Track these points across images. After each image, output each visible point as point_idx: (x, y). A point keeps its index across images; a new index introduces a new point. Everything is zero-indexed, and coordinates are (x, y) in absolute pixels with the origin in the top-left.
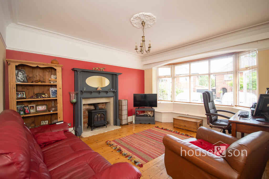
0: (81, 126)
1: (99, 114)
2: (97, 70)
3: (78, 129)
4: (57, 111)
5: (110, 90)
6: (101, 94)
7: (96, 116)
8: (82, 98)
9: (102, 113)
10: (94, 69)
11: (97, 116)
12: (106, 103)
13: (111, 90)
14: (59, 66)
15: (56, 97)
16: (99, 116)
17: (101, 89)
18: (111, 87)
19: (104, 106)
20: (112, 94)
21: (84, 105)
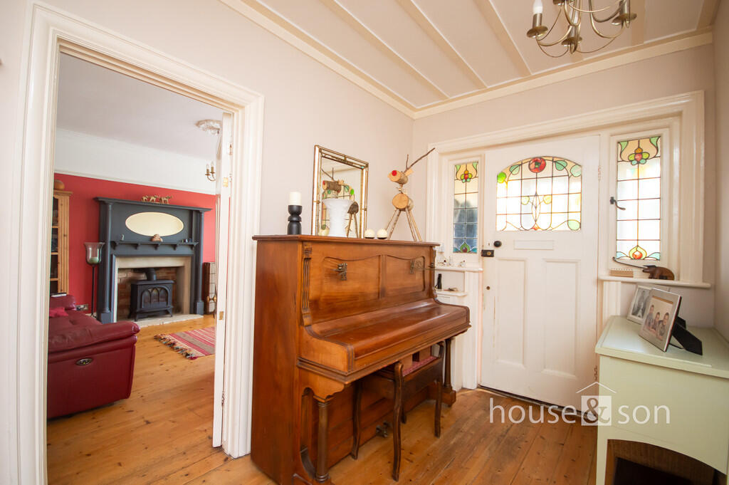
0: (110, 309)
1: (154, 289)
2: (153, 200)
3: (102, 315)
4: (57, 277)
5: (185, 241)
6: (159, 248)
7: (146, 294)
8: (114, 257)
9: (163, 288)
10: (144, 198)
11: (150, 294)
12: (177, 268)
13: (187, 241)
14: (64, 194)
15: (57, 252)
16: (155, 292)
17: (162, 240)
18: (186, 236)
19: (171, 275)
20: (188, 251)
21: (120, 270)
